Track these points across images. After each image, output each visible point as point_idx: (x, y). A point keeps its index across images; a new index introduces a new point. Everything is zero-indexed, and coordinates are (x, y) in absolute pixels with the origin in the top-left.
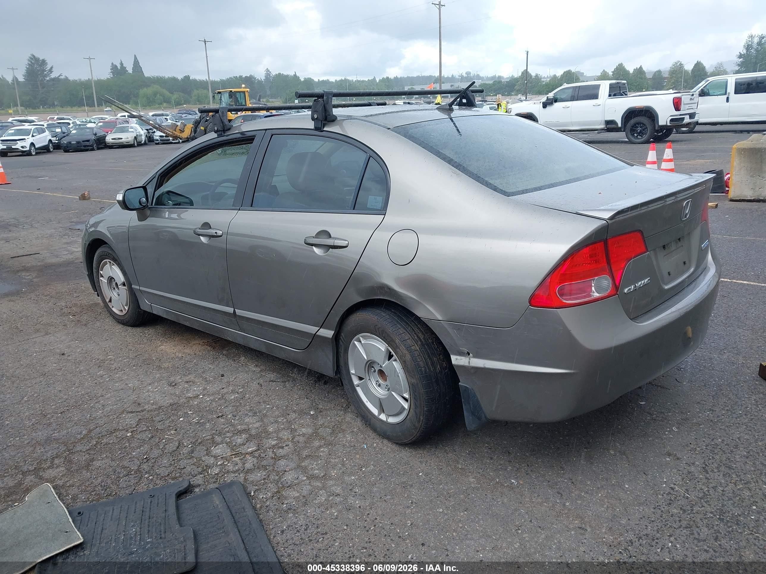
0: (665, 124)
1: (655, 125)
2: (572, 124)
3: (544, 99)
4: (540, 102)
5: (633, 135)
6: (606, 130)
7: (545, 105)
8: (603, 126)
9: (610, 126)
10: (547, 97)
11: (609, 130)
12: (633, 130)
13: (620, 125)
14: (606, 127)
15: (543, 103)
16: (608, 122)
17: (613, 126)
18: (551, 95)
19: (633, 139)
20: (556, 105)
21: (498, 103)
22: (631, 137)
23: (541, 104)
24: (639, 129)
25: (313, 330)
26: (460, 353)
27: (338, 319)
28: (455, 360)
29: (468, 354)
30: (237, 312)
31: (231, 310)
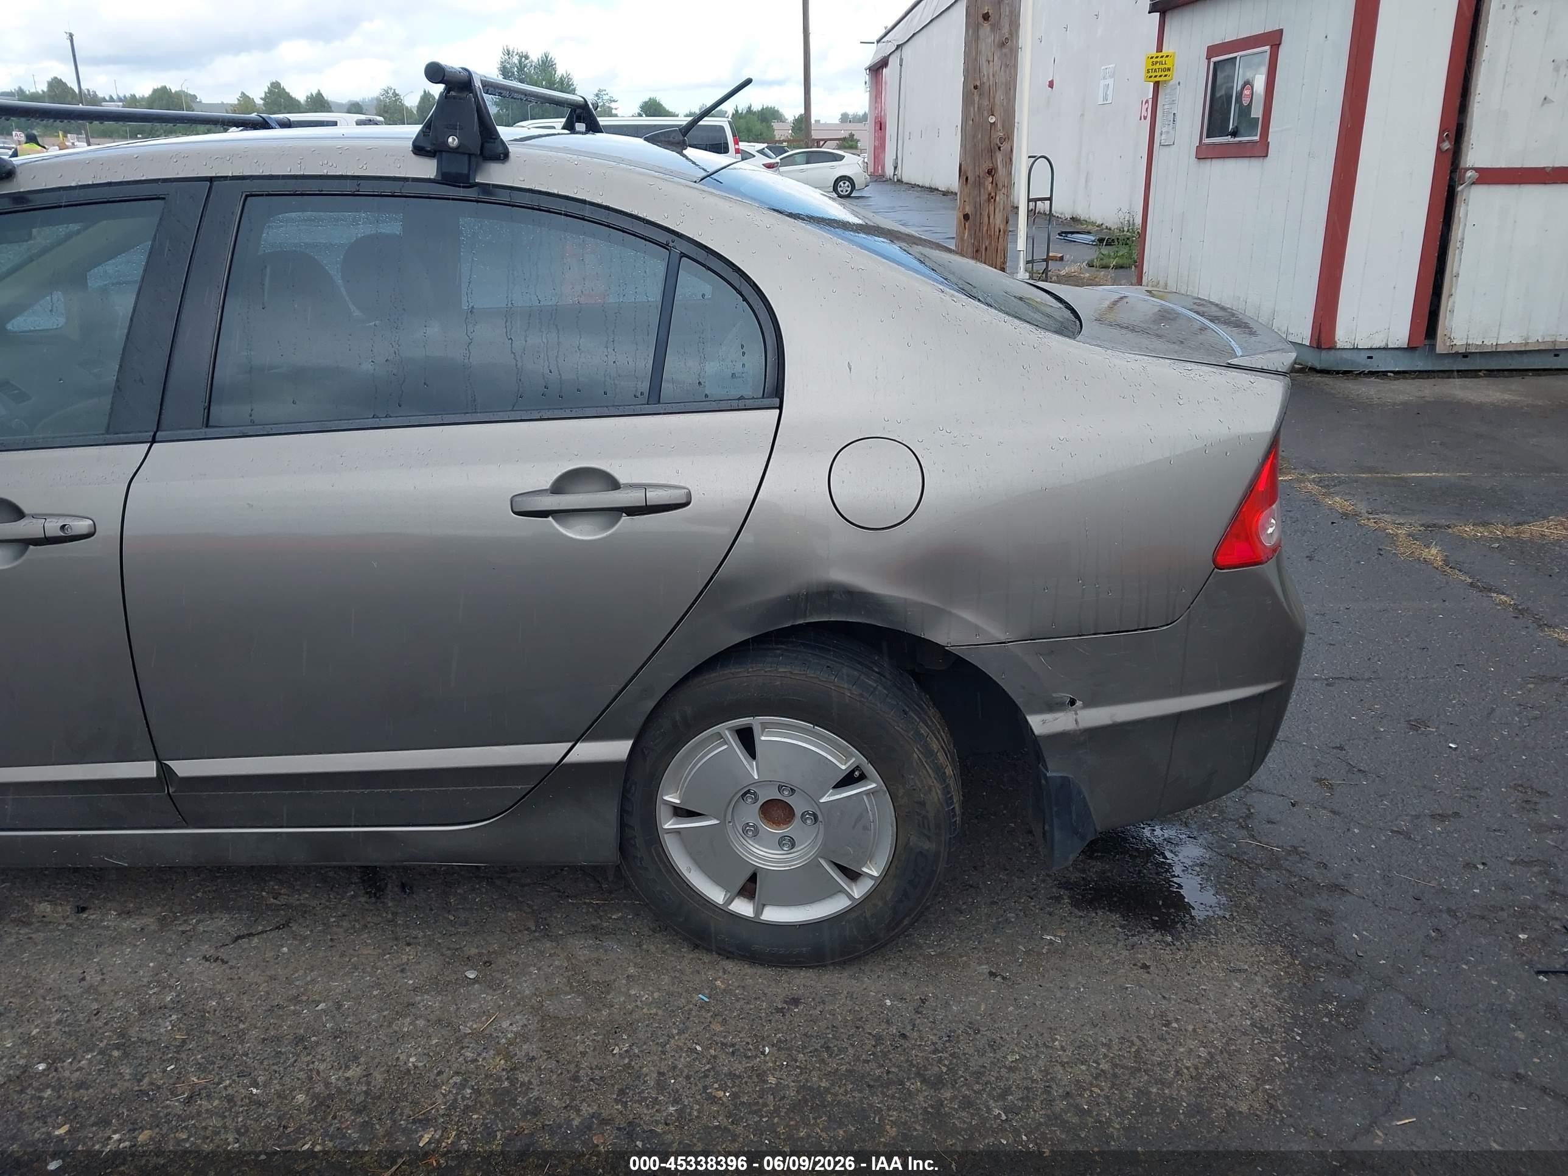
25: (548, 753)
26: (1052, 706)
27: (651, 704)
28: (1040, 724)
29: (1072, 702)
30: (184, 768)
31: (148, 769)
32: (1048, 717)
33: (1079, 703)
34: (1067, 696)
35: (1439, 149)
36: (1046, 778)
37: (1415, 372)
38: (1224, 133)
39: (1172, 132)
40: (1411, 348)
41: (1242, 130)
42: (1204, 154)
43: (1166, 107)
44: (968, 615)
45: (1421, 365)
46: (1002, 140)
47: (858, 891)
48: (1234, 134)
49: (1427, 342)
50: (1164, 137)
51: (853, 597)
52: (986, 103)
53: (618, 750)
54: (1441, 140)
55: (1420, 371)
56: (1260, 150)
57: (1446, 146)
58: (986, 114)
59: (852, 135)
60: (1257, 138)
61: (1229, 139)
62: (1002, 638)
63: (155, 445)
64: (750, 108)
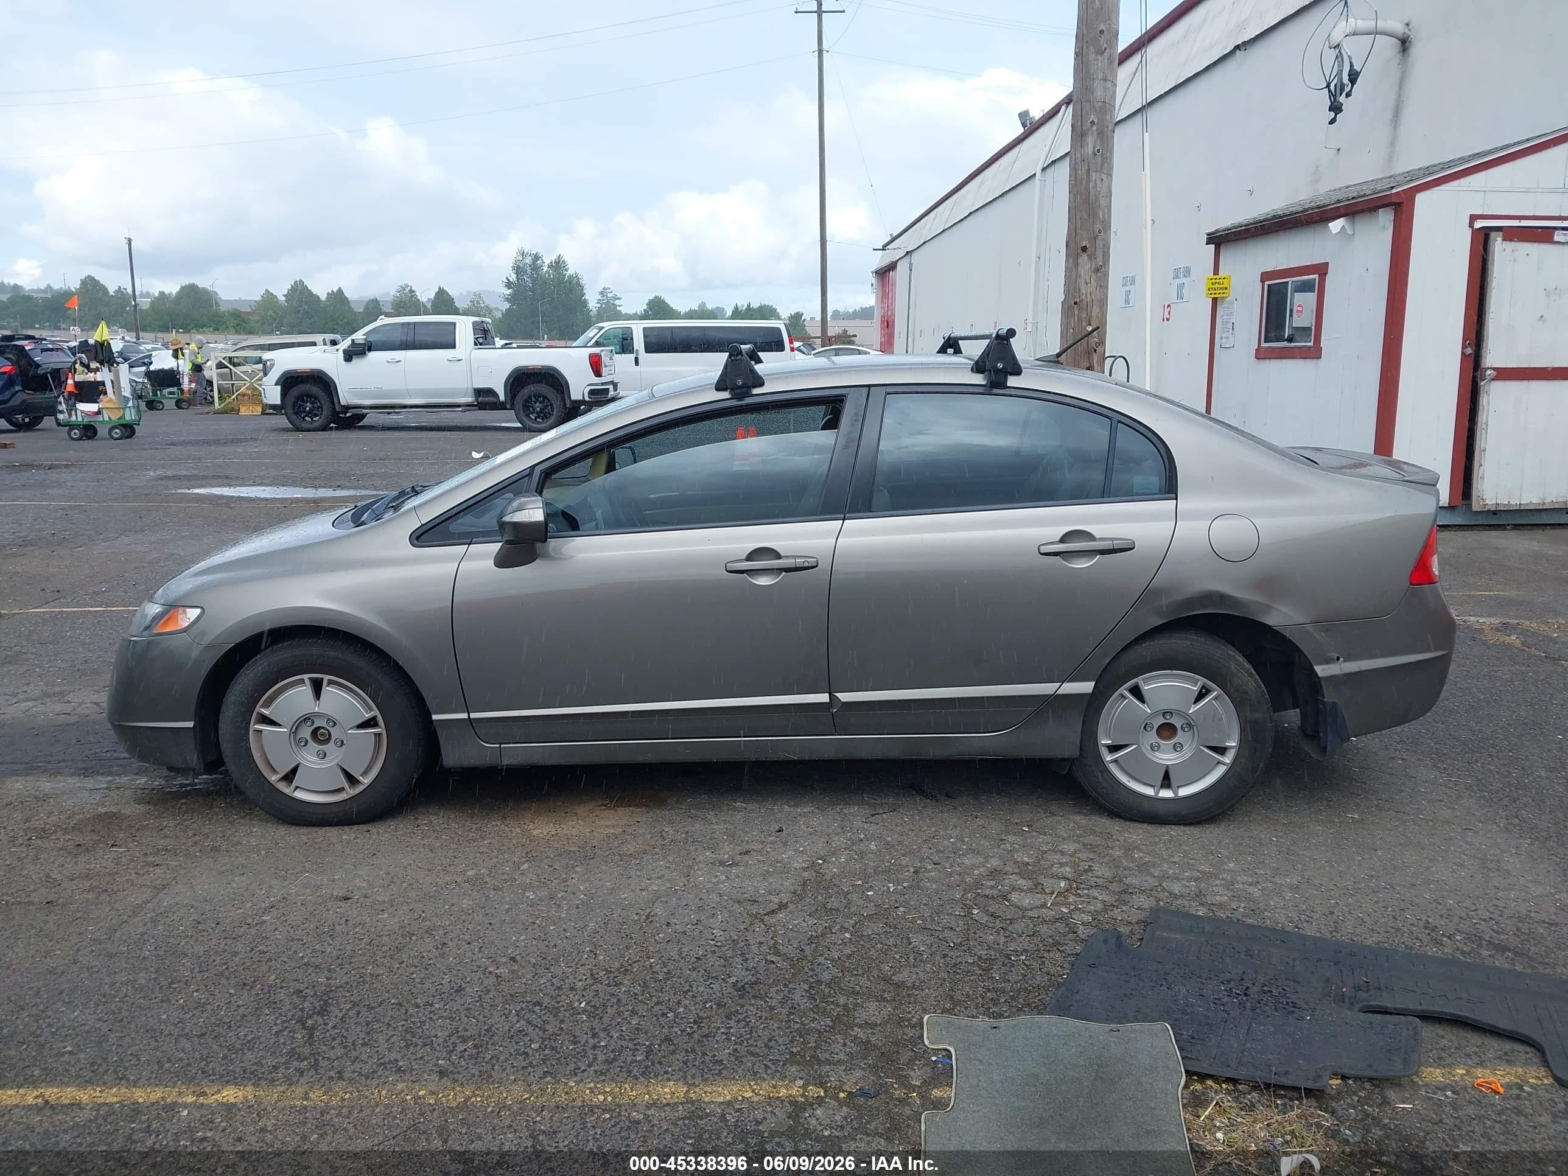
0: (581, 398)
1: (564, 400)
2: (409, 393)
3: (345, 344)
4: (337, 350)
5: (528, 416)
6: (475, 406)
7: (349, 356)
8: (470, 399)
9: (484, 399)
10: (353, 341)
11: (482, 406)
12: (527, 407)
13: (502, 398)
14: (477, 400)
15: (345, 351)
16: (479, 392)
17: (491, 399)
18: (359, 336)
19: (528, 423)
20: (373, 356)
21: (175, 347)
22: (525, 419)
23: (341, 354)
24: (538, 406)
25: (1047, 688)
26: (1328, 661)
27: (1108, 661)
28: (1321, 670)
29: (1338, 659)
30: (844, 697)
31: (824, 698)
32: (1326, 667)
33: (1341, 659)
34: (1335, 655)
35: (1463, 354)
36: (1323, 703)
37: (1456, 525)
38: (1279, 339)
39: (1231, 338)
40: (1451, 508)
41: (1297, 337)
42: (1261, 355)
43: (1225, 317)
44: (1283, 609)
45: (1459, 521)
46: (1098, 344)
47: (1228, 759)
48: (1290, 340)
49: (1463, 502)
50: (1224, 341)
51: (1222, 598)
52: (1084, 315)
53: (1086, 687)
54: (1464, 347)
55: (1459, 525)
56: (1314, 353)
57: (1469, 351)
58: (1084, 324)
59: (845, 331)
60: (1311, 344)
61: (1286, 344)
62: (1303, 621)
63: (846, 521)
64: (749, 306)
